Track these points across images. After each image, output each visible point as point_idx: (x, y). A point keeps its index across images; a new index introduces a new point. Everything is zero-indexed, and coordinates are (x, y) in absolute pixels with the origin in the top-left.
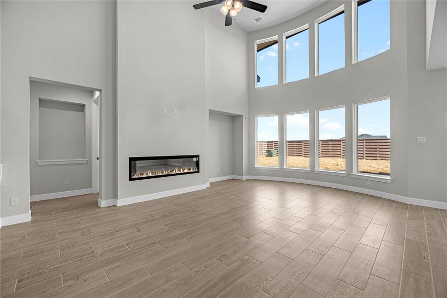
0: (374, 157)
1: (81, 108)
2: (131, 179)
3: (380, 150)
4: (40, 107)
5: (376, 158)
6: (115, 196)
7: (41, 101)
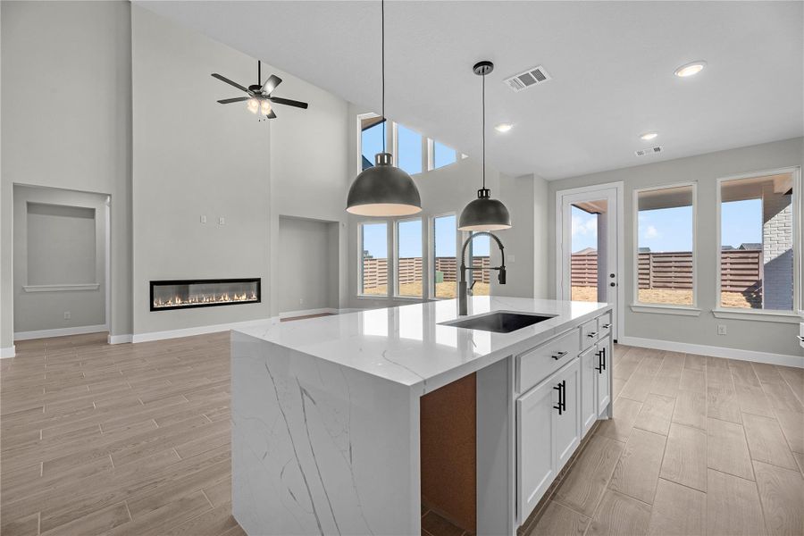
0: (582, 282)
1: (91, 213)
2: (153, 309)
3: (590, 271)
4: (28, 211)
5: (584, 284)
6: (130, 331)
7: (29, 204)
